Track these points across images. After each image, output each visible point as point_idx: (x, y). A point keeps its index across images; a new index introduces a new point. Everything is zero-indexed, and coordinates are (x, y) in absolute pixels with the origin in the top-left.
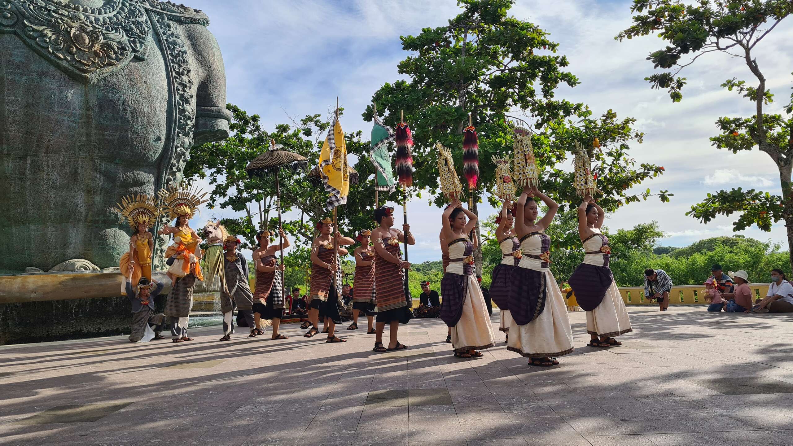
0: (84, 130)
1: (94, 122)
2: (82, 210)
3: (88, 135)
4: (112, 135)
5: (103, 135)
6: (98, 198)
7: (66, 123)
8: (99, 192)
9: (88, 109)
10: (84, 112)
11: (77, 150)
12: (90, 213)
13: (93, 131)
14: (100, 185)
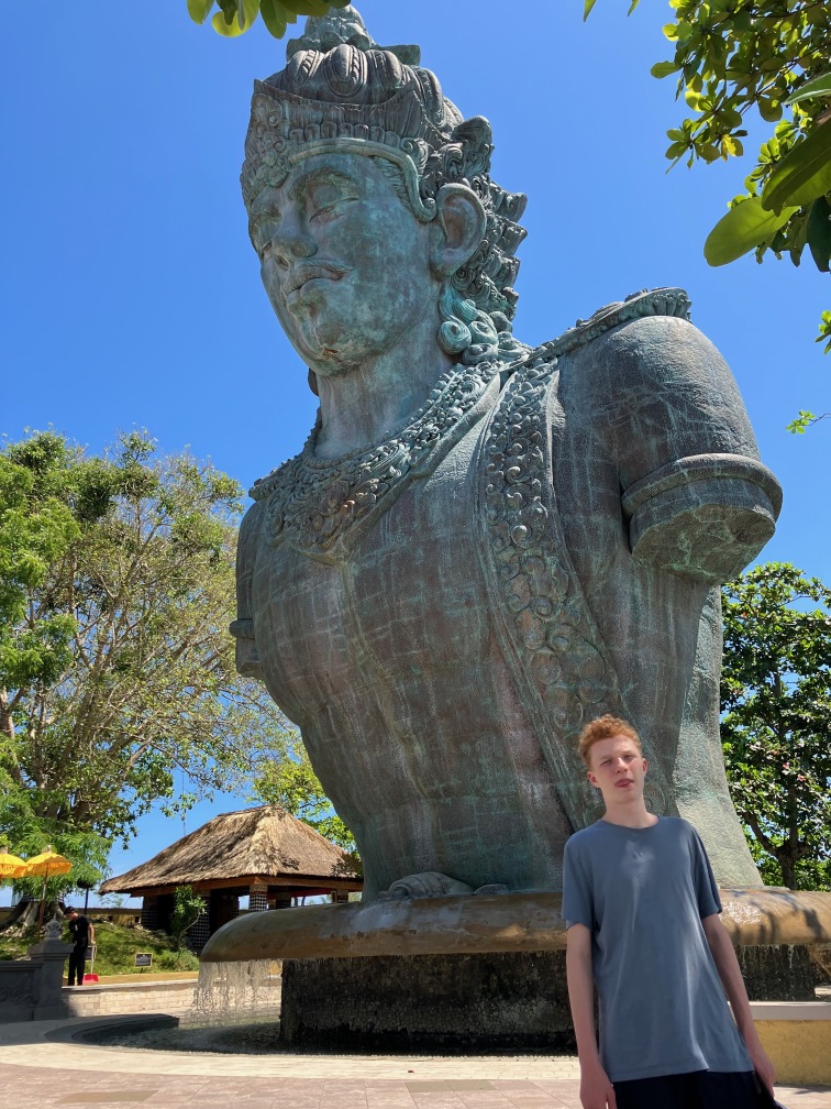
0: (355, 638)
2: (408, 774)
3: (362, 644)
4: (385, 630)
5: (374, 635)
7: (331, 637)
9: (350, 603)
12: (420, 780)
13: (363, 635)
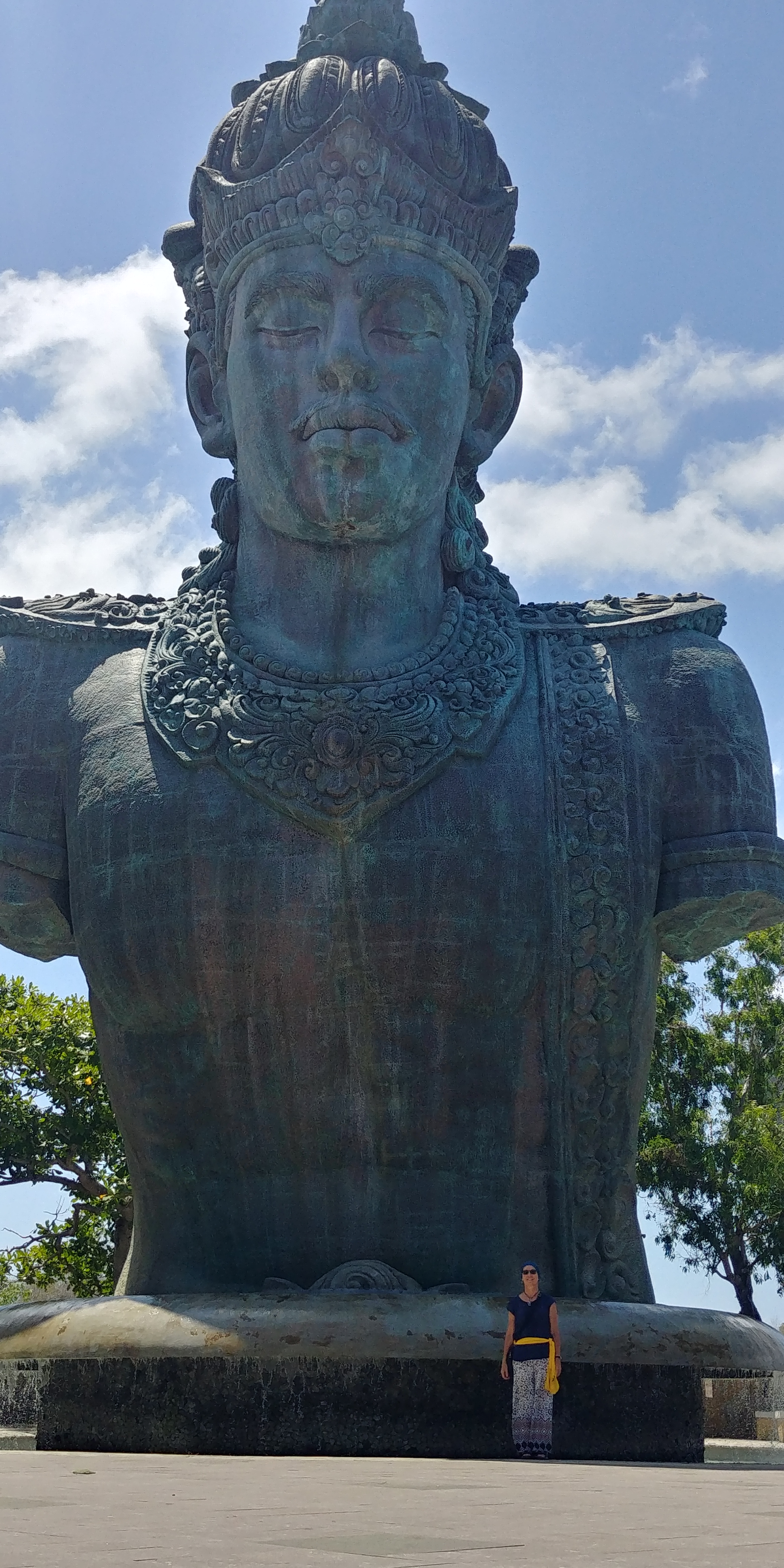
0: (345, 945)
1: (361, 922)
2: (364, 1132)
3: (355, 954)
4: (403, 947)
5: (384, 950)
6: (396, 1103)
8: (395, 1088)
9: (349, 896)
10: (342, 902)
11: (337, 991)
12: (384, 1142)
13: (363, 943)
14: (395, 1070)
